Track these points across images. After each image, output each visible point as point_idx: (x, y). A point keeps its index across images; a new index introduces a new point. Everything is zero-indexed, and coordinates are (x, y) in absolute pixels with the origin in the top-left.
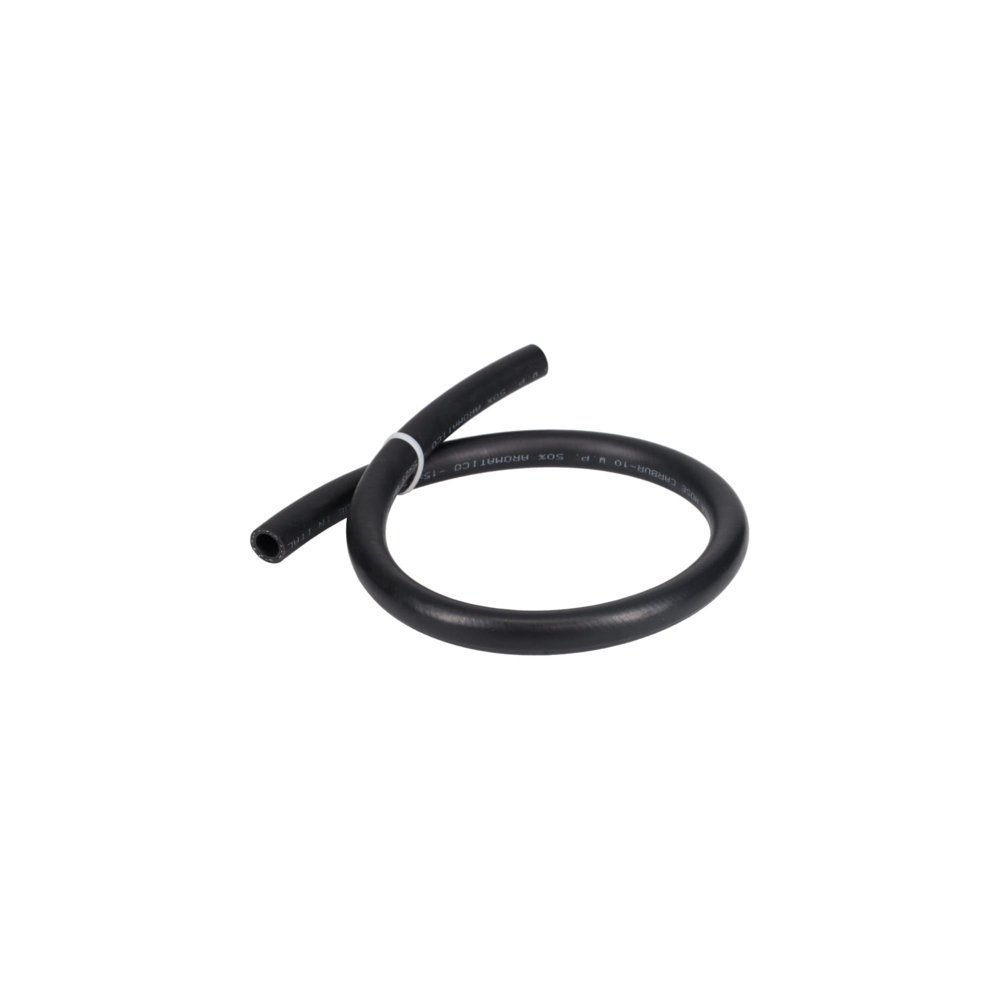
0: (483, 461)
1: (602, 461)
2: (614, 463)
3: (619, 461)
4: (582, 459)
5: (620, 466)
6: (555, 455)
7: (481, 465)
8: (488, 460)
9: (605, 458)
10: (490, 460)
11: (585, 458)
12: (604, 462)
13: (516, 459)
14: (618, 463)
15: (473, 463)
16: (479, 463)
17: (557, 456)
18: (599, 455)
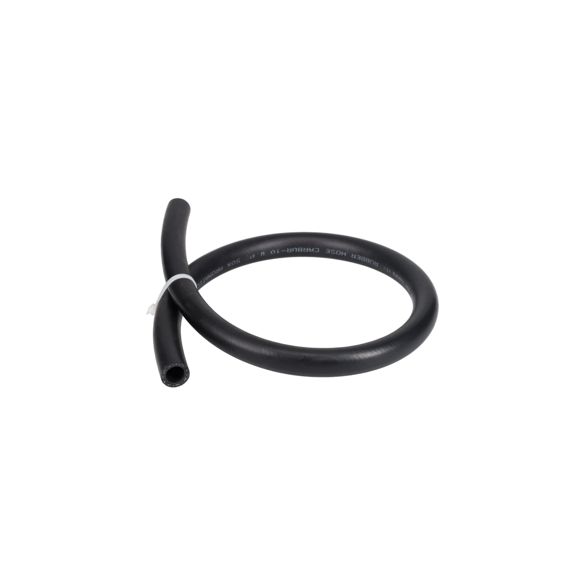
1: (263, 254)
2: (270, 252)
3: (273, 250)
4: (251, 257)
5: (275, 254)
6: (236, 261)
9: (264, 252)
11: (252, 256)
12: (264, 255)
14: (273, 252)
17: (237, 261)
18: (260, 252)
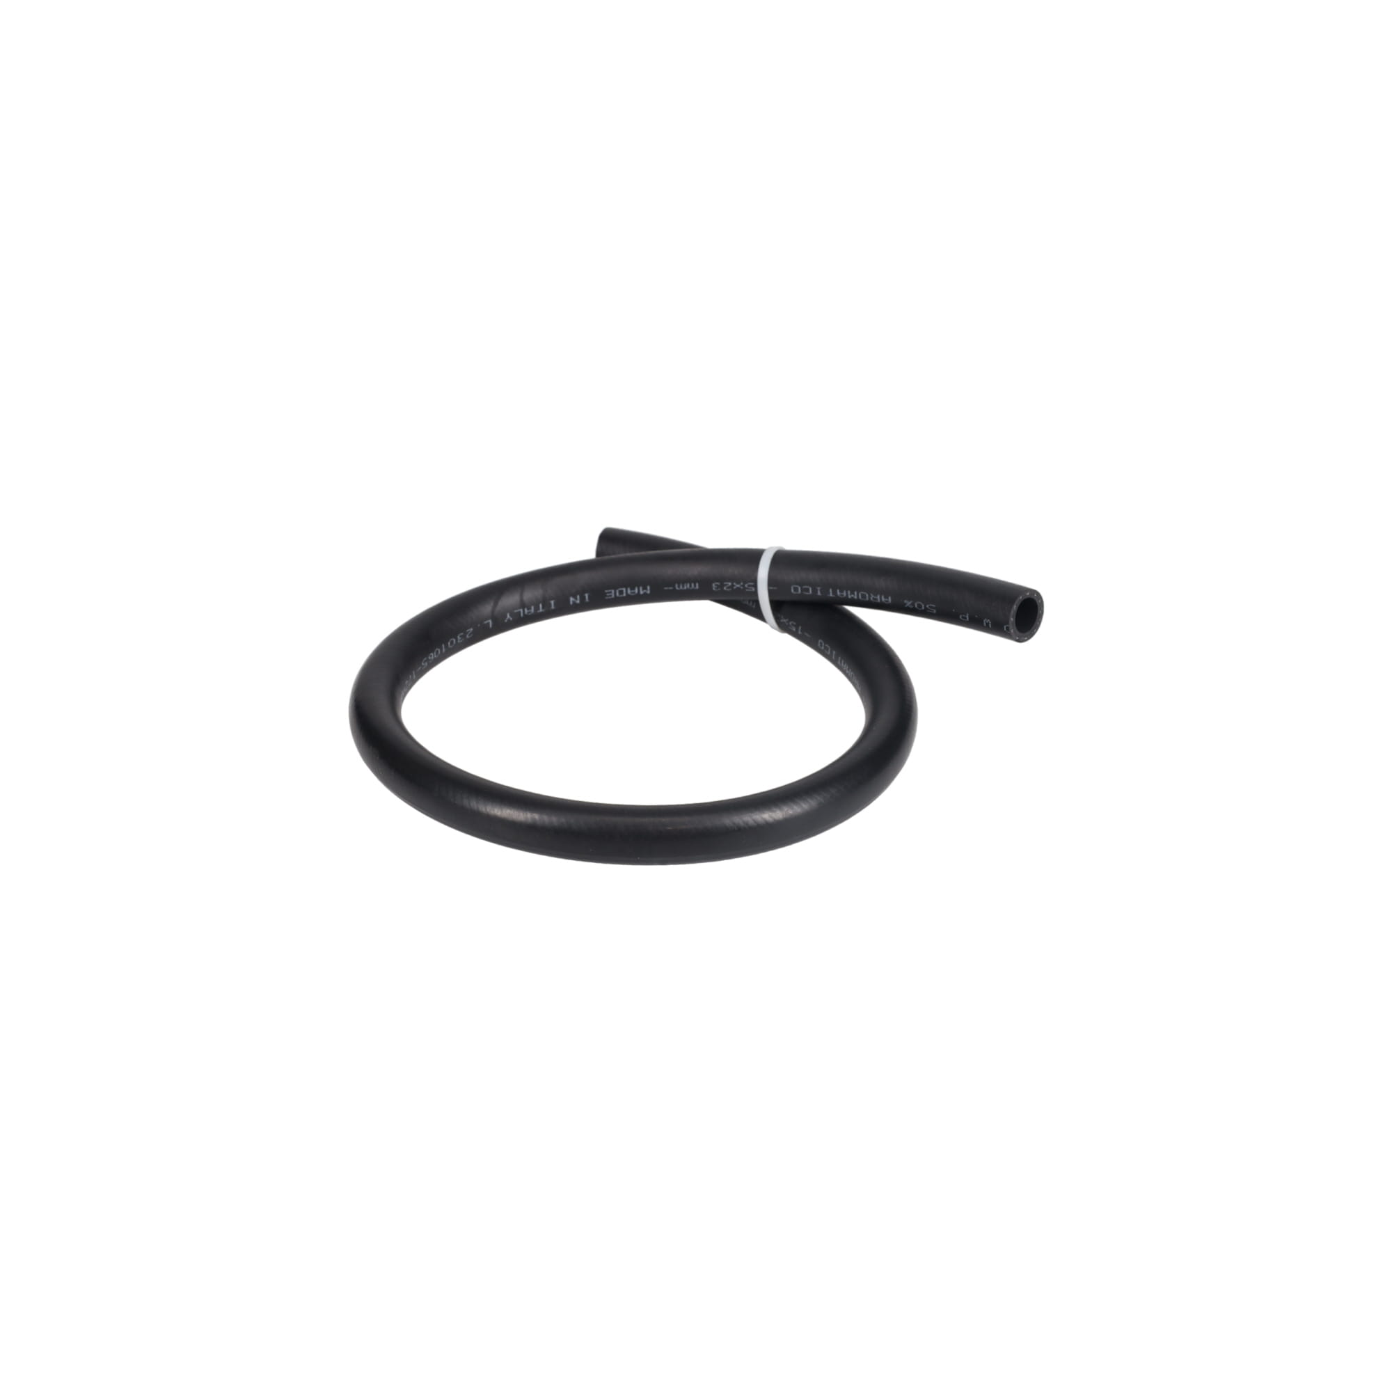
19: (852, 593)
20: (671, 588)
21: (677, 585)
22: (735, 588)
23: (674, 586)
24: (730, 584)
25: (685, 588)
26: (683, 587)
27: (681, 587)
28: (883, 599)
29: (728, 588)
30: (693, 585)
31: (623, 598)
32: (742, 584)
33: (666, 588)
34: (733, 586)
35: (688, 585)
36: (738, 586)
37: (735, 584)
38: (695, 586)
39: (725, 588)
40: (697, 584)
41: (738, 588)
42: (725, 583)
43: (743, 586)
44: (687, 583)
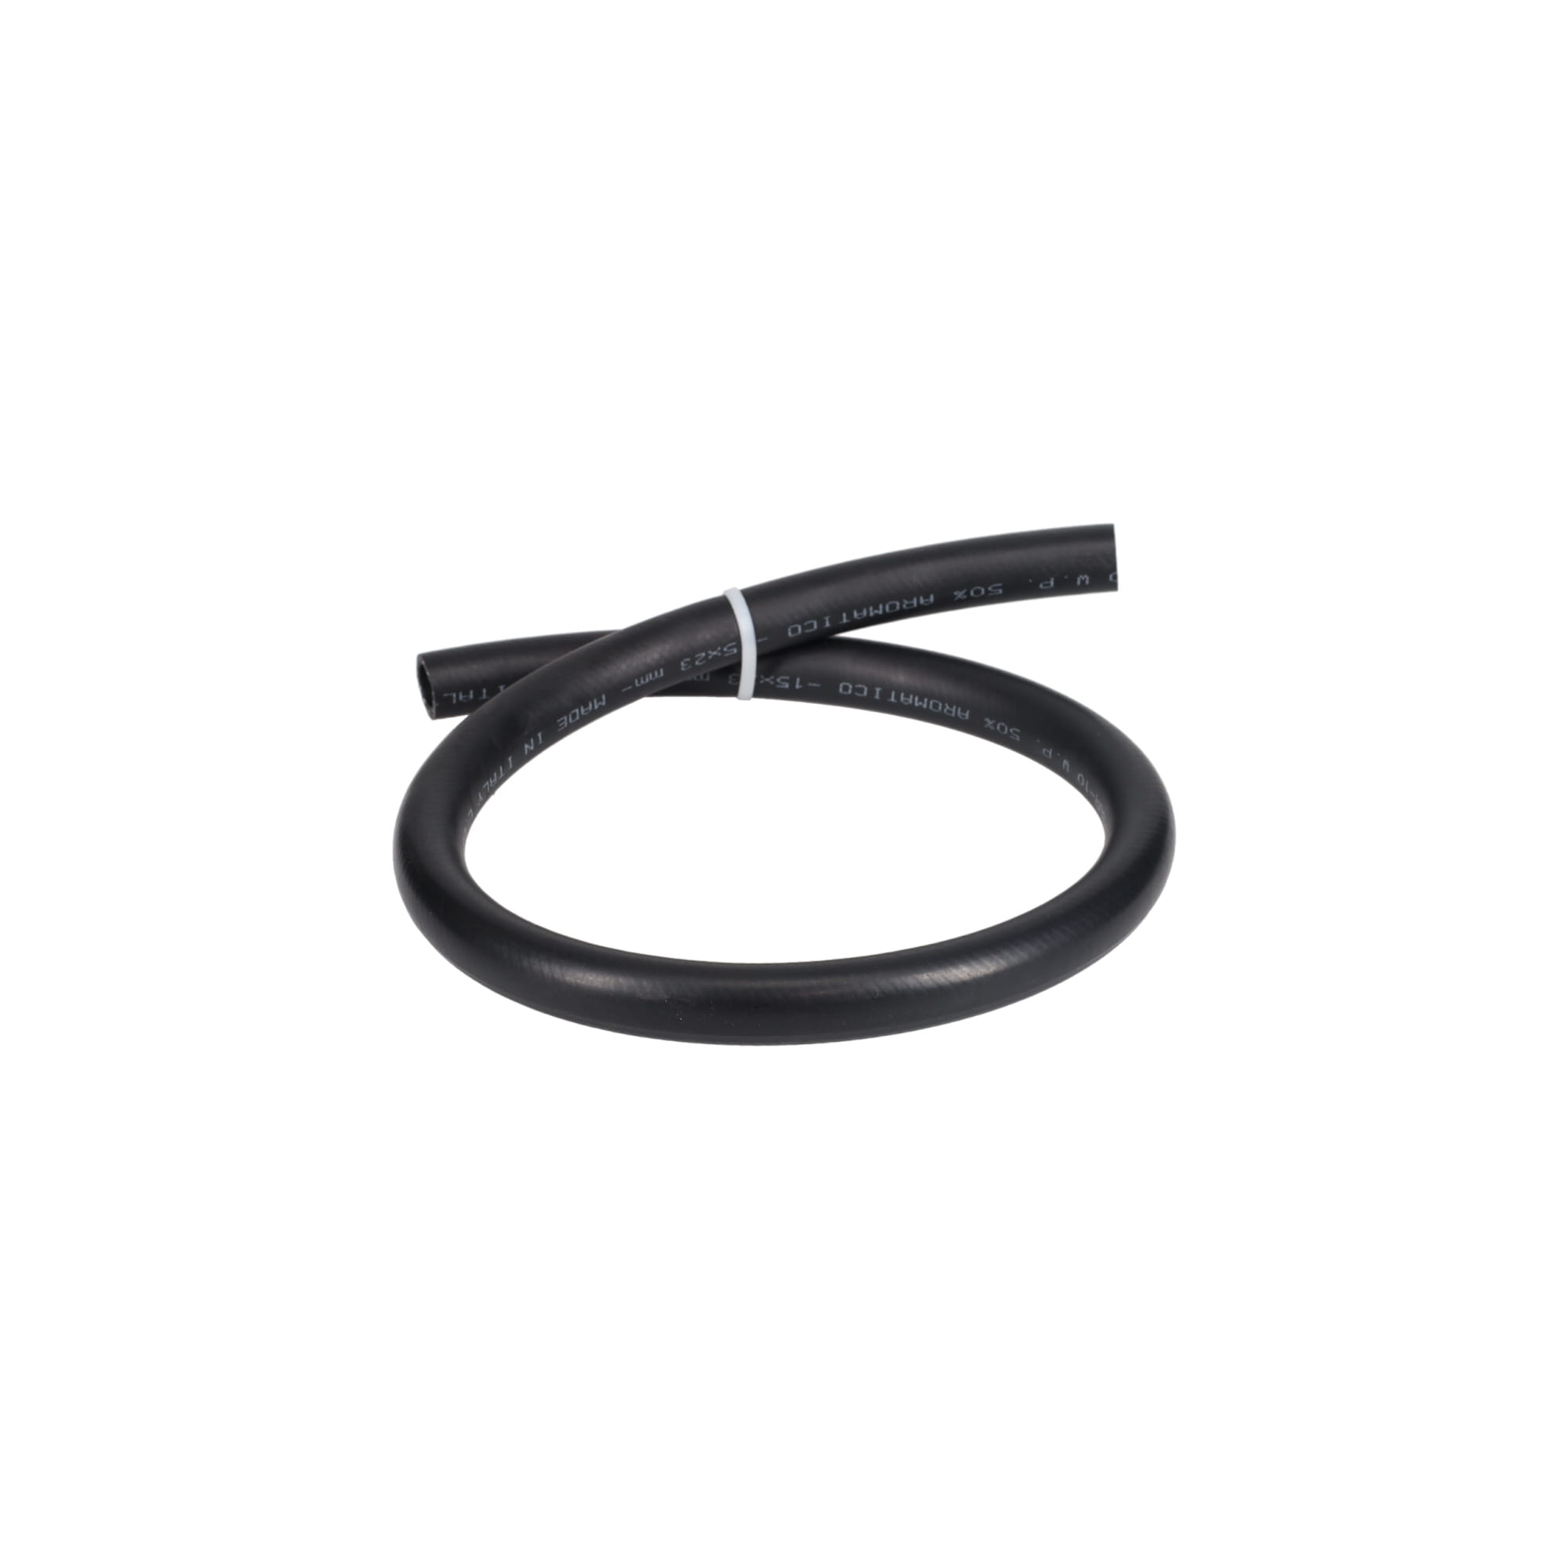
0: (893, 694)
7: (889, 700)
8: (902, 695)
10: (905, 696)
13: (948, 711)
15: (875, 692)
16: (885, 694)
19: (876, 608)
20: (630, 687)
21: (636, 681)
22: (710, 657)
23: (633, 683)
24: (703, 654)
25: (647, 680)
26: (644, 680)
27: (642, 682)
28: (922, 601)
29: (702, 660)
30: (656, 673)
31: (578, 721)
32: (719, 649)
33: (624, 690)
34: (707, 655)
35: (651, 676)
36: (715, 653)
37: (710, 652)
38: (659, 673)
39: (697, 663)
40: (662, 671)
41: (715, 656)
42: (697, 656)
43: (722, 651)
44: (648, 673)
